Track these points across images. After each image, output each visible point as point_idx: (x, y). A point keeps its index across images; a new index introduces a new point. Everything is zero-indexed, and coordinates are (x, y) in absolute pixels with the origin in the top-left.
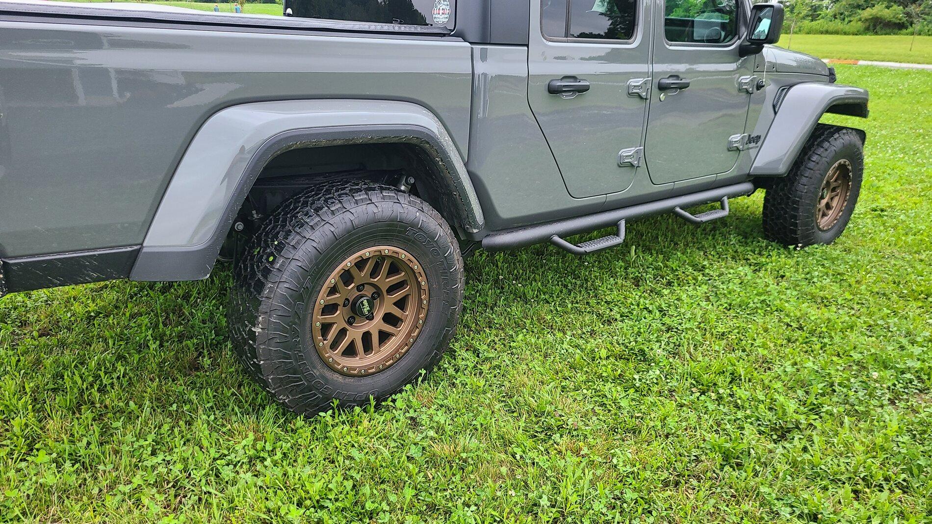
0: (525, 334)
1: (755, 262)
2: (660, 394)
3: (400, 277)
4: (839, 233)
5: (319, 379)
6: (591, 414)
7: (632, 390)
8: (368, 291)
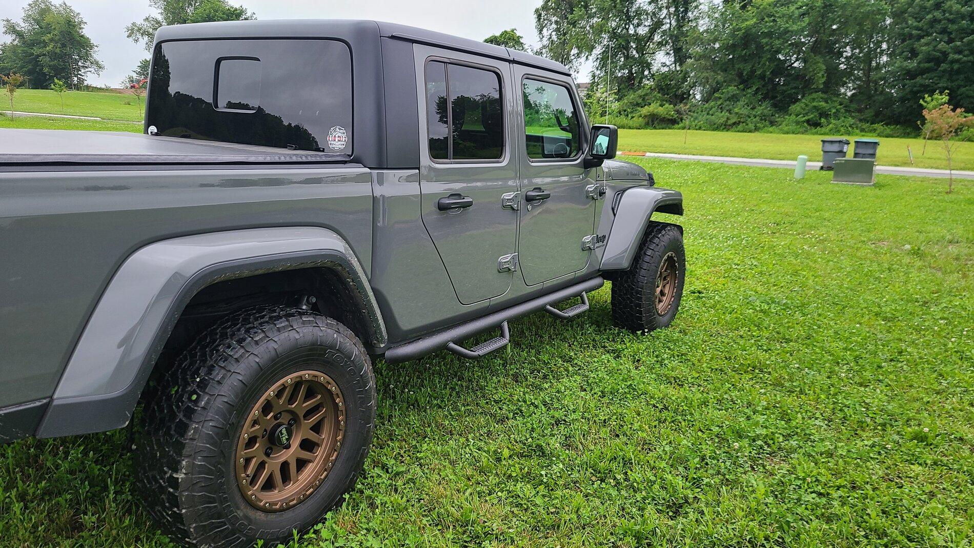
0: (428, 442)
1: (612, 349)
2: (566, 486)
3: (316, 401)
4: (673, 317)
5: (242, 520)
6: (510, 515)
7: (542, 487)
8: (285, 419)
